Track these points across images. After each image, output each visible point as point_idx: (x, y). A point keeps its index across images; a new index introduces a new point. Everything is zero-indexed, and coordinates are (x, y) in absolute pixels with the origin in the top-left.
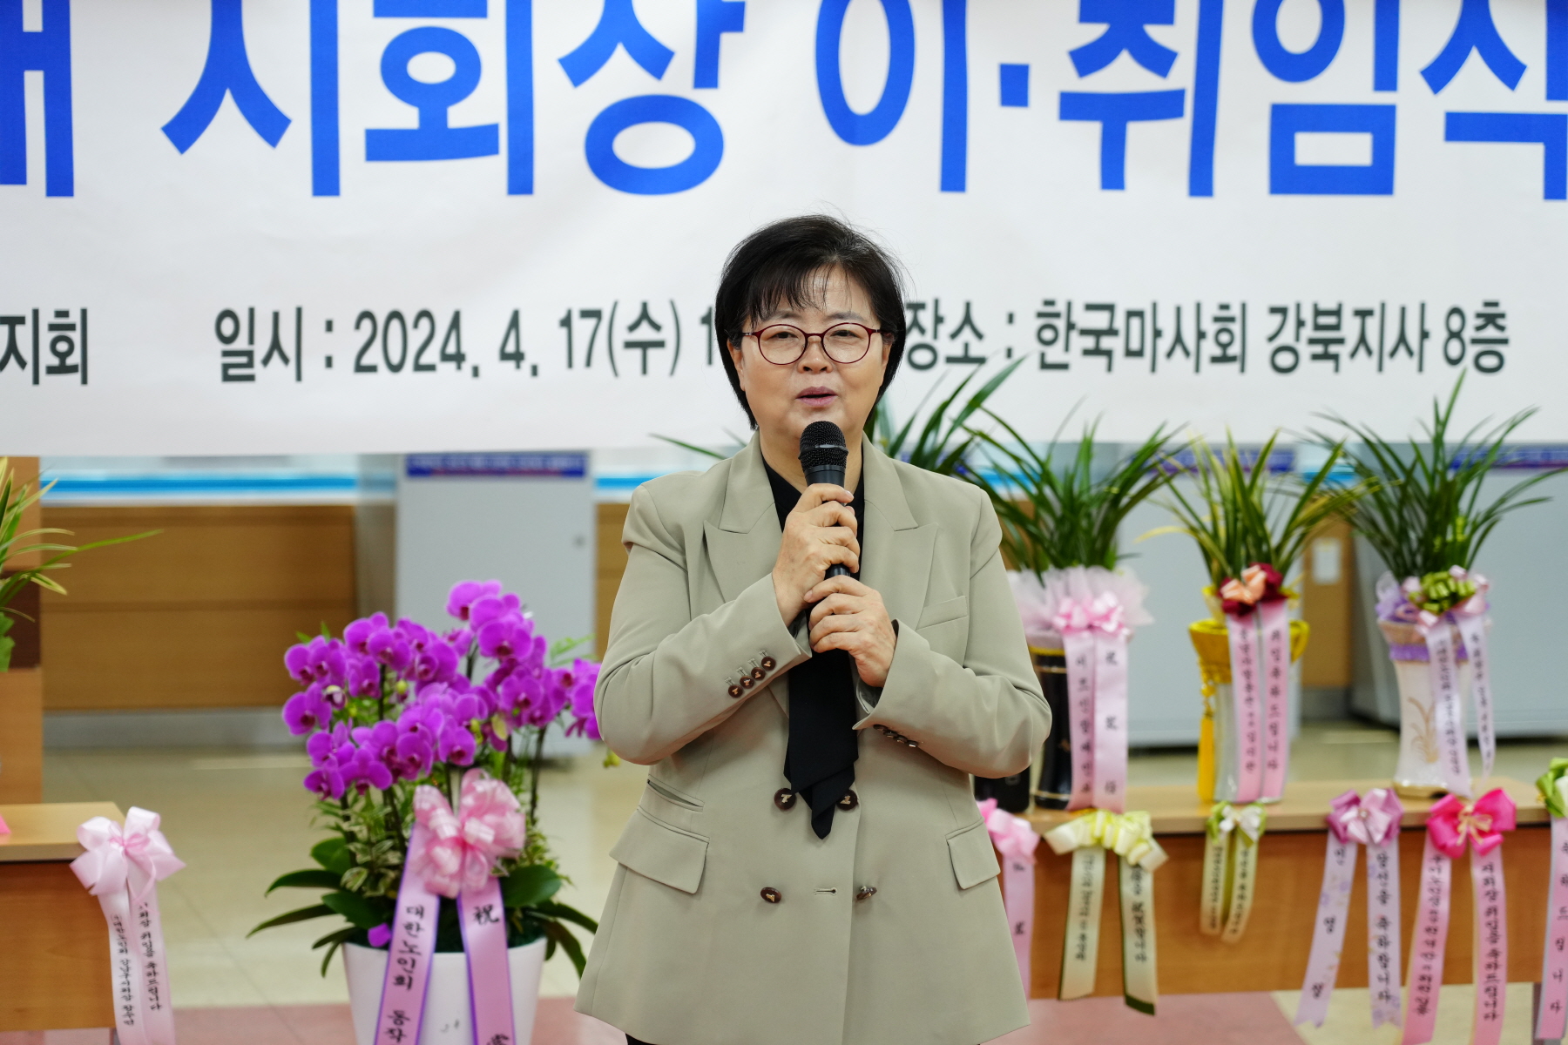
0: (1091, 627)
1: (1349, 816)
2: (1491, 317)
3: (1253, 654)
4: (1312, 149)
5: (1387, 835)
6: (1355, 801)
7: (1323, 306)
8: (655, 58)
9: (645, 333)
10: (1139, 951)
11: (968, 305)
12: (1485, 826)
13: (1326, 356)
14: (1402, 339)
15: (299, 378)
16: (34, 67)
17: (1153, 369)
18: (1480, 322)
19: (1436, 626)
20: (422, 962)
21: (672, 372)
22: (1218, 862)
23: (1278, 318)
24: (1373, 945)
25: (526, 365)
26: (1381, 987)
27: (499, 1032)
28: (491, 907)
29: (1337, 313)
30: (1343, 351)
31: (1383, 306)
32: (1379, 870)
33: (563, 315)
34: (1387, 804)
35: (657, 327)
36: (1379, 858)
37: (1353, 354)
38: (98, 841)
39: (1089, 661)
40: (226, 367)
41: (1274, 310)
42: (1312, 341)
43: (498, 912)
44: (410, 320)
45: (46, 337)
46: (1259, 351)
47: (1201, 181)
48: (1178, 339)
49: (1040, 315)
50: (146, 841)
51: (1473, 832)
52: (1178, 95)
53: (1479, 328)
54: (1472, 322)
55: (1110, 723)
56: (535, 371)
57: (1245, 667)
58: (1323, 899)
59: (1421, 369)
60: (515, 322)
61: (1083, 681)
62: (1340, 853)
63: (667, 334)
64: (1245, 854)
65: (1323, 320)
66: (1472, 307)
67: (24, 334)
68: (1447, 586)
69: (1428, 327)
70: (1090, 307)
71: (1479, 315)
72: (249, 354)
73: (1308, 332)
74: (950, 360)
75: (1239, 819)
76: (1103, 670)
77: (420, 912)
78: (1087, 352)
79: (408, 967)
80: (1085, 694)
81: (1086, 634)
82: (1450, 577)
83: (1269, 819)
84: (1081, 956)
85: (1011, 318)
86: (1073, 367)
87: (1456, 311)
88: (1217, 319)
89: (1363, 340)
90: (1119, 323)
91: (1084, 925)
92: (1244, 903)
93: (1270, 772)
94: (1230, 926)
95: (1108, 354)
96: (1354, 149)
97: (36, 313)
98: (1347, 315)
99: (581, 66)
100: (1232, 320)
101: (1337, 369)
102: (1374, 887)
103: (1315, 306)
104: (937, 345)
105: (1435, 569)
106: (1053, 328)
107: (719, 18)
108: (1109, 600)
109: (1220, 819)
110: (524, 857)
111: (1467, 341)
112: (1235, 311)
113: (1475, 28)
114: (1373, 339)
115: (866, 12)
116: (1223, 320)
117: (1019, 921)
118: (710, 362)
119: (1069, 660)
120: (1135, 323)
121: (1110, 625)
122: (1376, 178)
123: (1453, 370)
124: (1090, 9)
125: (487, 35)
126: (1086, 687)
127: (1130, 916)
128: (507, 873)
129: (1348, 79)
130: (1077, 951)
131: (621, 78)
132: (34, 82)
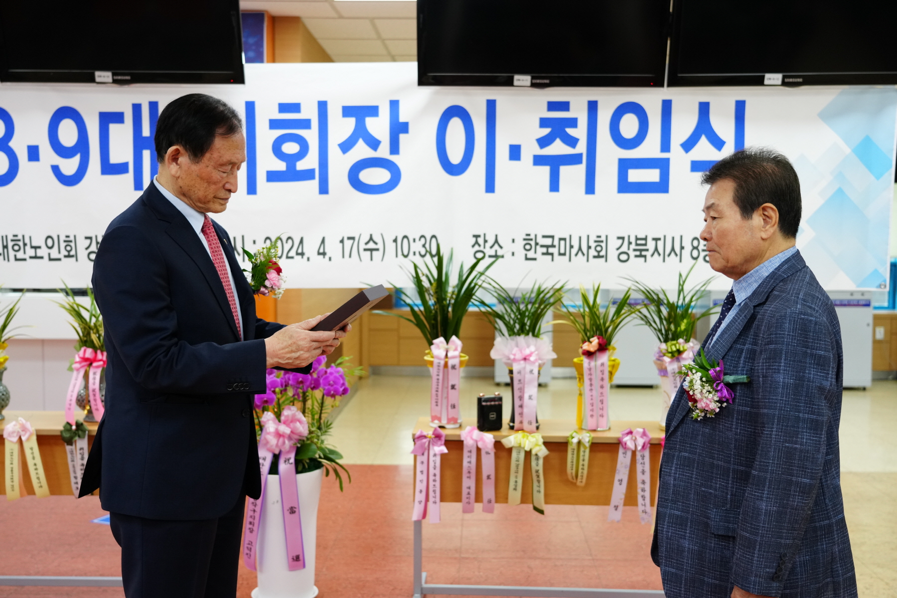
0: (525, 359)
1: (627, 439)
3: (593, 371)
4: (635, 176)
5: (644, 447)
6: (631, 433)
7: (639, 237)
8: (374, 144)
9: (371, 245)
10: (538, 489)
11: (496, 236)
13: (641, 256)
14: (673, 249)
16: (146, 148)
17: (570, 260)
19: (670, 362)
21: (382, 260)
22: (573, 454)
23: (620, 241)
24: (639, 491)
25: (327, 257)
26: (643, 508)
27: (293, 506)
28: (290, 458)
29: (645, 239)
30: (648, 254)
31: (665, 236)
32: (641, 461)
33: (341, 239)
34: (644, 434)
35: (376, 243)
36: (641, 456)
37: (652, 255)
39: (522, 372)
41: (619, 238)
42: (635, 250)
43: (292, 460)
44: (284, 240)
46: (613, 254)
47: (590, 188)
48: (580, 249)
49: (525, 239)
52: (580, 155)
55: (530, 397)
56: (330, 259)
57: (589, 377)
58: (617, 471)
59: (681, 261)
60: (323, 241)
61: (520, 381)
62: (625, 453)
63: (380, 246)
64: (584, 452)
65: (639, 242)
68: (676, 347)
69: (683, 245)
70: (544, 237)
73: (633, 246)
74: (490, 256)
75: (581, 438)
76: (527, 376)
77: (264, 459)
78: (543, 254)
80: (520, 386)
81: (522, 362)
82: (677, 343)
83: (593, 438)
84: (515, 489)
85: (513, 241)
86: (538, 259)
88: (596, 241)
89: (656, 249)
90: (556, 243)
91: (516, 477)
92: (584, 472)
93: (600, 419)
94: (579, 480)
95: (552, 254)
96: (652, 175)
98: (649, 240)
99: (346, 147)
100: (602, 242)
101: (645, 261)
102: (639, 468)
103: (636, 236)
104: (485, 251)
105: (673, 339)
106: (530, 244)
107: (399, 128)
108: (532, 348)
109: (573, 438)
110: (308, 439)
111: (700, 250)
112: (603, 238)
113: (704, 128)
114: (661, 250)
115: (456, 126)
116: (598, 242)
117: (489, 474)
118: (397, 256)
119: (515, 372)
120: (562, 242)
121: (532, 359)
122: (662, 187)
123: (694, 261)
124: (544, 122)
125: (311, 136)
126: (521, 383)
127: (534, 474)
128: (299, 445)
129: (650, 148)
130: (514, 487)
131: (362, 151)
132: (146, 154)
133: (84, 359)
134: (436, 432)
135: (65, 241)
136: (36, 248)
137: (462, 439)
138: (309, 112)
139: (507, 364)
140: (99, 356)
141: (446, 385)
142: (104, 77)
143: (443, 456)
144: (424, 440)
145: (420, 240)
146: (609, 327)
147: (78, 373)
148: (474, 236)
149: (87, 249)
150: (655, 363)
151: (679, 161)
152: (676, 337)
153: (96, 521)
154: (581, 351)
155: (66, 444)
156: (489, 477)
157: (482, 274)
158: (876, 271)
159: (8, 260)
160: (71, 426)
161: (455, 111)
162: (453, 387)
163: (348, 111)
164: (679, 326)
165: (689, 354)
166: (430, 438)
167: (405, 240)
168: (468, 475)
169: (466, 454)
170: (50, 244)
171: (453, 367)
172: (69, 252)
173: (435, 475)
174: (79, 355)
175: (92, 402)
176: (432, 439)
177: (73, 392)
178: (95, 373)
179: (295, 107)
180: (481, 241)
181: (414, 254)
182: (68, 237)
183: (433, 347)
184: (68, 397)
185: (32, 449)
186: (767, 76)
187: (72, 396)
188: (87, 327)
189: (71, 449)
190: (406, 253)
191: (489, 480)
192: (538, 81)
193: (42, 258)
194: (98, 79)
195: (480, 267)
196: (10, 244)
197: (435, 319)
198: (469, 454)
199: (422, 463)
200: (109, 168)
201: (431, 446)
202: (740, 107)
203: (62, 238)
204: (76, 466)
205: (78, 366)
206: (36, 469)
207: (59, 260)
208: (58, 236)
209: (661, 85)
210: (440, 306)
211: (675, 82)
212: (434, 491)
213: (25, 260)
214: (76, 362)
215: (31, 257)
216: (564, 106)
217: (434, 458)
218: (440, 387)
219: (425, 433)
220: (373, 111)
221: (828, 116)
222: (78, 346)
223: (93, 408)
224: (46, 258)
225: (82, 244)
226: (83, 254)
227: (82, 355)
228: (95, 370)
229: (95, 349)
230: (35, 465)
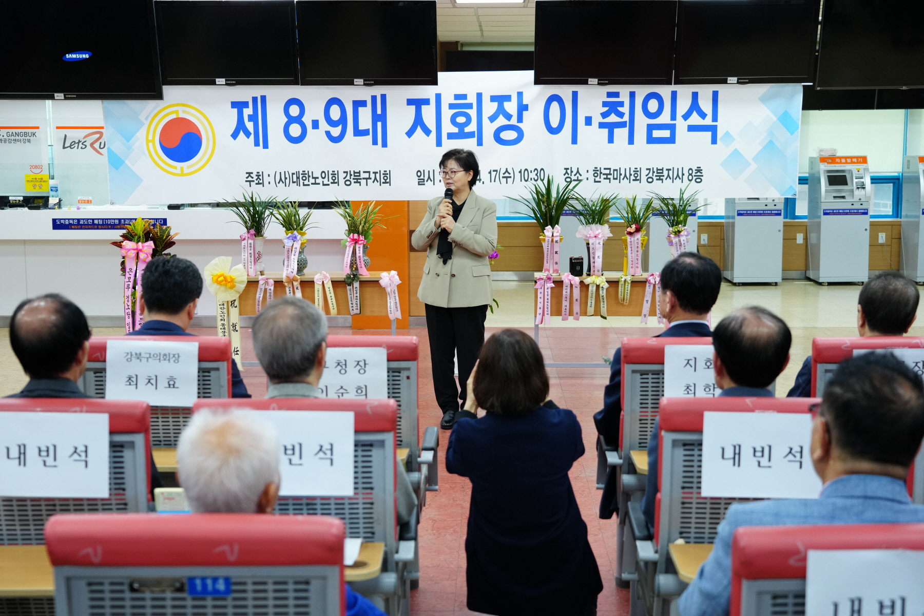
0: (596, 237)
1: (651, 278)
3: (633, 243)
4: (656, 134)
6: (653, 275)
7: (659, 168)
8: (508, 117)
9: (507, 175)
10: (603, 306)
11: (578, 168)
13: (660, 179)
14: (678, 175)
15: (434, 184)
16: (379, 121)
17: (620, 182)
19: (674, 237)
21: (513, 183)
22: (622, 287)
23: (648, 171)
29: (662, 169)
30: (664, 178)
31: (673, 168)
33: (489, 171)
35: (510, 174)
37: (666, 179)
38: (384, 277)
39: (594, 244)
40: (419, 182)
41: (647, 169)
42: (656, 176)
45: (382, 176)
46: (644, 178)
47: (631, 141)
48: (625, 175)
49: (594, 171)
50: (394, 277)
52: (626, 122)
54: (694, 171)
55: (598, 257)
56: (483, 183)
57: (631, 246)
58: (645, 296)
59: (682, 182)
61: (593, 248)
62: (649, 286)
63: (512, 175)
64: (628, 286)
65: (659, 171)
66: (694, 168)
67: (378, 175)
68: (677, 229)
69: (684, 173)
70: (605, 169)
71: (696, 170)
72: (424, 179)
73: (655, 174)
74: (574, 180)
75: (626, 278)
76: (597, 246)
78: (604, 179)
81: (594, 238)
82: (680, 227)
83: (632, 279)
84: (591, 307)
85: (588, 171)
86: (601, 182)
87: (691, 169)
88: (634, 171)
89: (668, 175)
90: (612, 172)
91: (591, 300)
92: (628, 297)
93: (637, 269)
94: (625, 301)
95: (610, 179)
96: (666, 134)
97: (380, 171)
98: (665, 170)
99: (492, 119)
100: (638, 171)
101: (662, 182)
103: (657, 168)
104: (571, 177)
105: (676, 225)
106: (597, 174)
107: (522, 108)
108: (600, 231)
109: (622, 278)
111: (693, 176)
112: (639, 169)
113: (695, 106)
114: (671, 175)
115: (555, 106)
116: (636, 171)
117: (577, 298)
118: (521, 181)
119: (590, 244)
120: (615, 172)
121: (600, 236)
122: (671, 140)
123: (690, 182)
124: (605, 104)
125: (473, 113)
126: (593, 250)
127: (601, 298)
129: (665, 118)
130: (590, 305)
131: (501, 121)
132: (379, 124)
133: (353, 240)
134: (548, 276)
135: (332, 174)
136: (316, 178)
137: (562, 280)
138: (472, 99)
139: (585, 240)
140: (361, 238)
141: (552, 252)
142: (359, 82)
143: (552, 288)
144: (542, 281)
145: (534, 171)
146: (641, 219)
147: (349, 248)
148: (565, 169)
149: (344, 178)
150: (667, 238)
151: (681, 126)
152: (678, 223)
154: (626, 232)
155: (348, 285)
157: (572, 190)
158: (791, 187)
159: (300, 186)
160: (349, 276)
161: (555, 98)
162: (556, 252)
163: (493, 98)
164: (680, 218)
167: (526, 172)
168: (566, 299)
169: (564, 288)
170: (323, 176)
171: (556, 242)
172: (334, 180)
173: (548, 299)
174: (350, 238)
175: (358, 264)
176: (546, 280)
177: (348, 257)
178: (359, 248)
179: (464, 97)
180: (569, 171)
181: (531, 179)
182: (333, 171)
183: (545, 231)
185: (329, 288)
186: (729, 78)
187: (346, 262)
188: (354, 222)
189: (350, 289)
190: (526, 179)
191: (577, 302)
192: (602, 82)
193: (319, 184)
194: (355, 83)
195: (571, 187)
196: (301, 176)
197: (546, 215)
198: (566, 288)
199: (541, 293)
200: (358, 132)
201: (545, 284)
202: (715, 95)
203: (330, 172)
204: (352, 297)
205: (350, 243)
206: (331, 299)
207: (328, 185)
208: (328, 171)
209: (671, 84)
210: (548, 209)
211: (678, 82)
212: (547, 308)
213: (309, 185)
214: (348, 242)
215: (312, 184)
216: (616, 95)
217: (547, 290)
218: (549, 253)
219: (542, 277)
220: (508, 98)
221: (764, 99)
222: (348, 233)
223: (359, 266)
224: (321, 184)
225: (342, 175)
226: (342, 181)
227: (352, 238)
228: (359, 246)
229: (358, 233)
230: (331, 297)
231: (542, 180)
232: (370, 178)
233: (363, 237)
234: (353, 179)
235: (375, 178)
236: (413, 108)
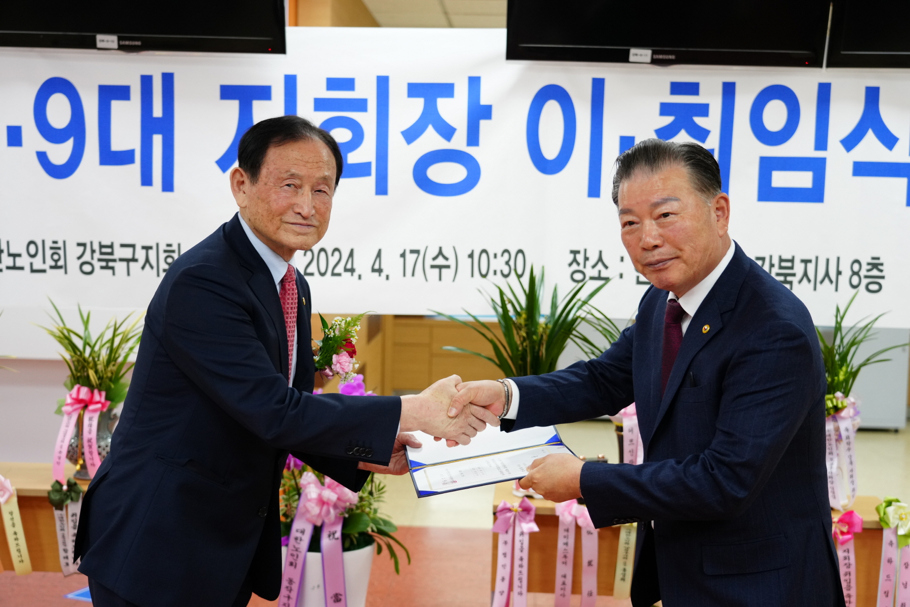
2: (875, 265)
4: (780, 179)
7: (784, 257)
8: (447, 132)
9: (440, 261)
11: (601, 252)
12: (845, 529)
14: (827, 274)
16: (157, 133)
18: (870, 267)
20: (301, 556)
21: (454, 280)
25: (384, 275)
27: (338, 592)
28: (335, 532)
29: (792, 261)
31: (817, 258)
33: (402, 252)
35: (446, 259)
37: (800, 282)
42: (778, 274)
43: (338, 535)
44: (330, 252)
45: (162, 256)
51: (838, 532)
53: (868, 270)
54: (865, 267)
56: (387, 277)
59: (836, 290)
60: (379, 255)
61: (631, 441)
63: (451, 262)
65: (784, 264)
66: (865, 260)
67: (152, 254)
68: (832, 402)
69: (840, 269)
71: (869, 264)
73: (776, 270)
74: (592, 278)
77: (303, 532)
79: (295, 557)
80: (632, 448)
82: (834, 397)
84: (623, 579)
85: (622, 259)
87: (857, 261)
89: (805, 274)
91: (625, 564)
96: (803, 179)
97: (157, 245)
98: (797, 262)
99: (411, 135)
103: (780, 257)
104: (585, 270)
107: (479, 113)
110: (357, 508)
111: (862, 277)
113: (871, 120)
114: (811, 274)
115: (552, 111)
117: (590, 559)
118: (472, 276)
119: (626, 430)
122: (815, 194)
123: (854, 291)
124: (665, 109)
125: (367, 120)
126: (633, 444)
128: (347, 516)
129: (801, 144)
130: (621, 576)
131: (431, 141)
132: (157, 140)
133: (78, 401)
134: (524, 505)
135: (52, 248)
136: (15, 256)
137: (557, 513)
138: (366, 90)
140: (97, 397)
142: (108, 41)
143: (532, 535)
144: (509, 514)
145: (502, 255)
147: (70, 418)
148: (572, 252)
149: (79, 258)
151: (838, 161)
153: (70, 596)
155: (54, 508)
156: (590, 563)
157: (585, 303)
160: (61, 485)
161: (551, 92)
163: (415, 90)
164: (837, 375)
165: (849, 412)
166: (516, 511)
167: (484, 256)
168: (564, 560)
169: (561, 532)
170: (32, 251)
172: (56, 261)
173: (521, 559)
174: (71, 395)
175: (87, 456)
176: (519, 513)
177: (63, 441)
178: (91, 419)
179: (348, 84)
180: (580, 258)
181: (495, 273)
182: (55, 242)
184: (57, 448)
185: (11, 513)
187: (61, 447)
188: (81, 359)
189: (61, 515)
190: (484, 272)
191: (590, 568)
192: (661, 57)
193: (22, 268)
194: (99, 45)
195: (582, 295)
197: (523, 357)
198: (566, 534)
199: (506, 543)
200: (110, 157)
201: (517, 522)
203: (48, 244)
204: (66, 536)
205: (69, 408)
206: (16, 539)
207: (44, 271)
208: (43, 242)
209: (821, 66)
210: (530, 343)
211: (834, 63)
212: (520, 580)
214: (67, 405)
215: (8, 268)
216: (693, 88)
217: (521, 538)
219: (509, 505)
220: (447, 90)
222: (69, 383)
223: (88, 463)
224: (28, 268)
225: (73, 252)
226: (73, 264)
227: (74, 396)
228: (91, 415)
229: (91, 387)
230: (15, 533)
231: (519, 276)
232: (134, 260)
233: (104, 394)
234: (100, 260)
235: (147, 260)
236: (233, 106)
